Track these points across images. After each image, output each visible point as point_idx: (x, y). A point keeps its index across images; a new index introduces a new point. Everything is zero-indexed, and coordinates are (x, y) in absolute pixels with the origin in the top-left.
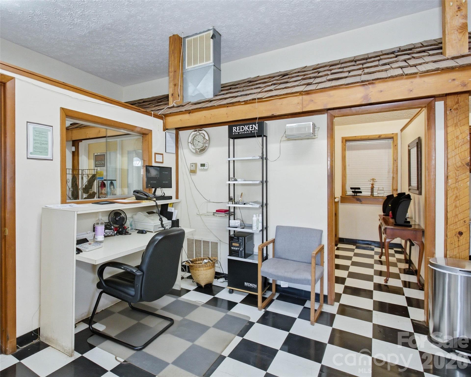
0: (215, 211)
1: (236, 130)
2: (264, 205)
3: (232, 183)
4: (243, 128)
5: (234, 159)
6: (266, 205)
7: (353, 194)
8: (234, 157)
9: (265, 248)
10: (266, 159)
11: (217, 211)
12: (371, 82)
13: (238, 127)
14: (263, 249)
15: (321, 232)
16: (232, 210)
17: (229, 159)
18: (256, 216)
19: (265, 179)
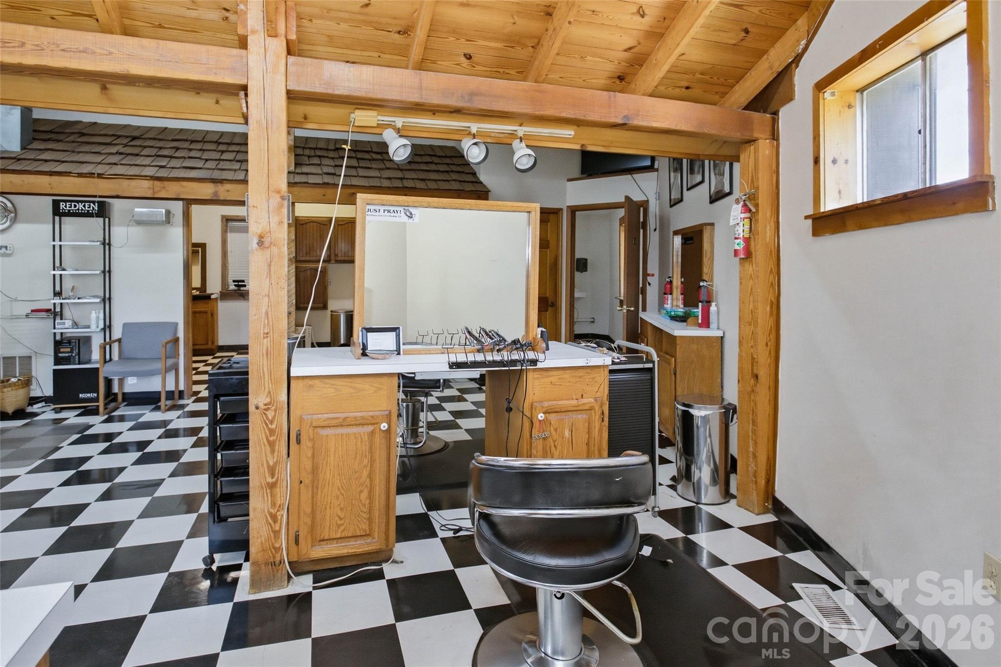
0: (30, 312)
1: (66, 207)
2: (107, 300)
3: (58, 273)
4: (75, 206)
5: (61, 243)
6: (110, 299)
7: (236, 288)
8: (60, 241)
9: (108, 347)
10: (109, 244)
11: (32, 311)
12: (222, 181)
13: (68, 203)
14: (105, 348)
15: (176, 324)
16: (58, 309)
17: (54, 243)
18: (96, 313)
19: (107, 269)
